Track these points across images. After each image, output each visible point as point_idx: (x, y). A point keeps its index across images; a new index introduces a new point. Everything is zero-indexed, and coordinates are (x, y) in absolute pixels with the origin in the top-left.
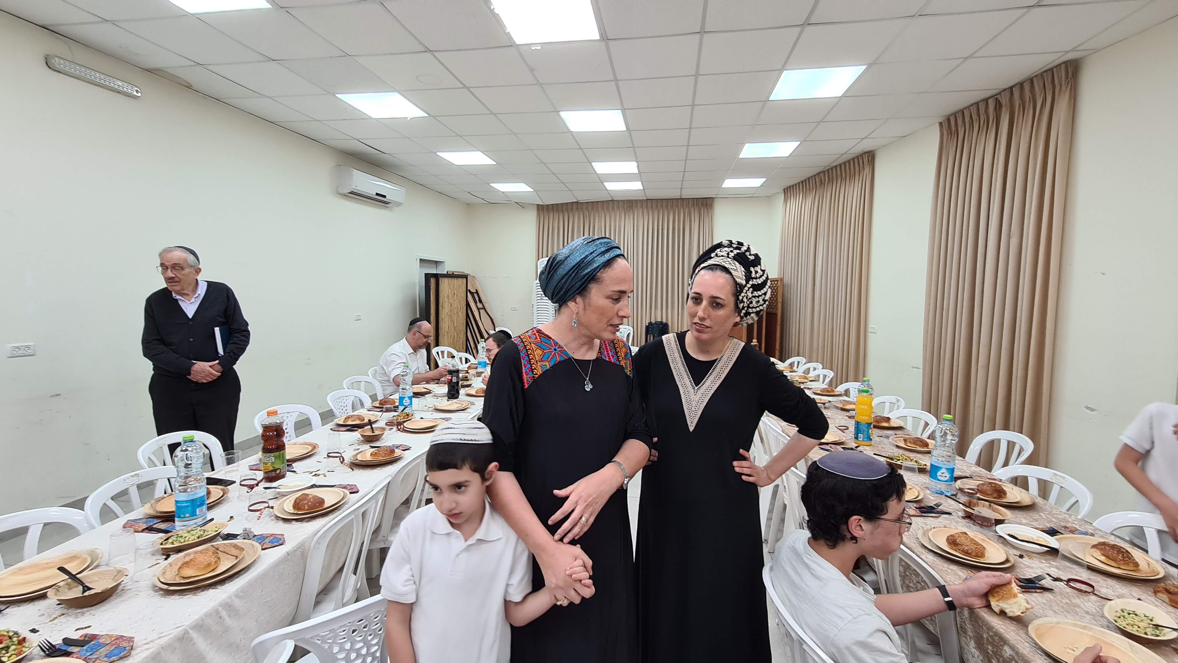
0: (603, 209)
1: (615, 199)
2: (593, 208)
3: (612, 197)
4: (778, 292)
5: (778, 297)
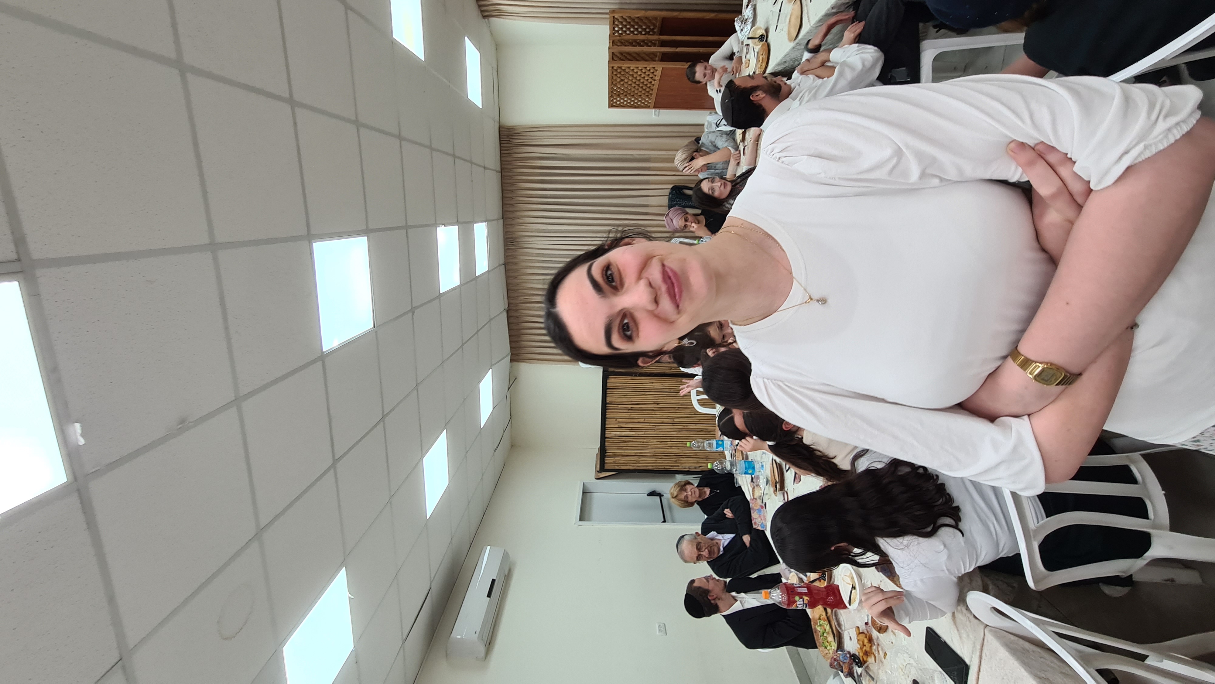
0: (516, 278)
1: (502, 261)
2: (515, 290)
3: (500, 265)
4: (630, 17)
5: (638, 17)
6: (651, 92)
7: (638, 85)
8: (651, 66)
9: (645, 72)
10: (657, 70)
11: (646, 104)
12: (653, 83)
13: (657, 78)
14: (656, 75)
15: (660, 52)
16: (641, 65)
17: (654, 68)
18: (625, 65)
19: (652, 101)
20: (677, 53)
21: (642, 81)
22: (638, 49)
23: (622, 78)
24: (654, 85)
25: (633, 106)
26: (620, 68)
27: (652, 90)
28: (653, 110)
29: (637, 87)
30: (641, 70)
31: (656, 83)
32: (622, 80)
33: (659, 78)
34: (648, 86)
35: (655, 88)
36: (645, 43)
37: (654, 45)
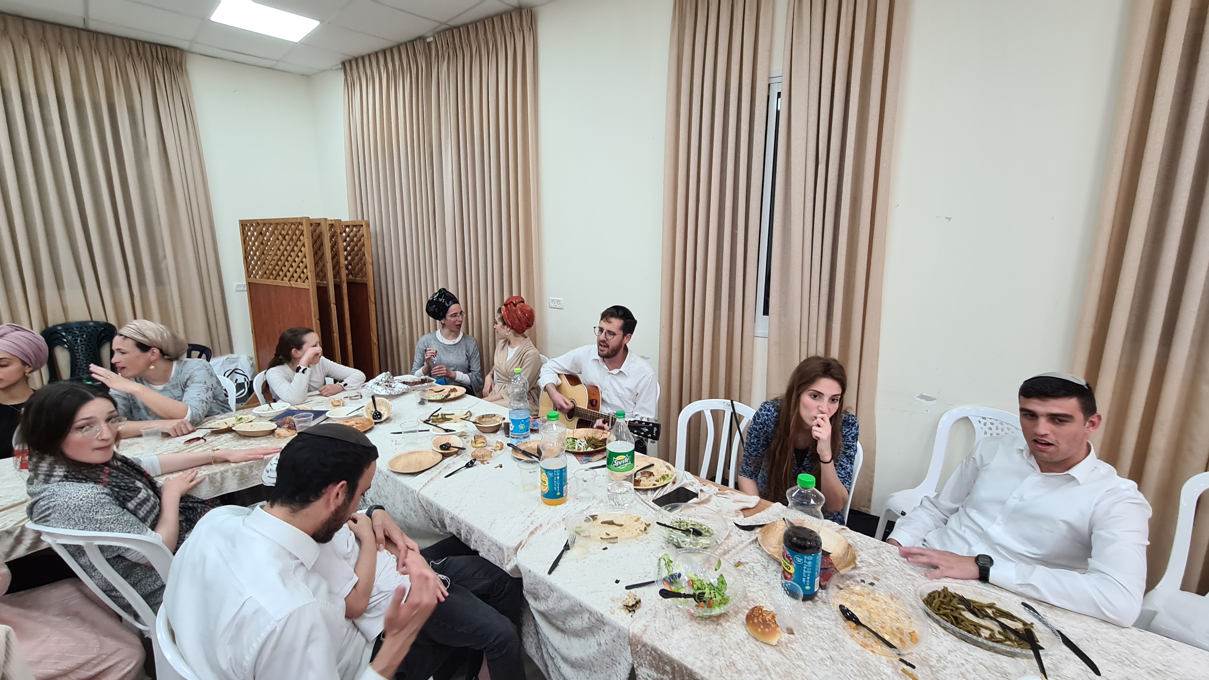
4: (364, 245)
5: (364, 255)
6: (271, 277)
7: (280, 260)
8: (309, 274)
9: (299, 267)
10: (304, 282)
11: (252, 273)
12: (285, 278)
13: (293, 284)
14: (297, 281)
15: (327, 284)
16: (309, 261)
17: (307, 278)
18: (306, 239)
19: (258, 280)
20: (330, 305)
21: (286, 263)
22: (328, 255)
23: (287, 237)
24: (282, 280)
25: (247, 254)
26: (302, 234)
27: (275, 279)
28: (245, 283)
29: (276, 258)
30: (302, 262)
31: (286, 283)
32: (284, 238)
33: (293, 286)
34: (281, 273)
35: (279, 282)
36: (336, 266)
37: (335, 277)
